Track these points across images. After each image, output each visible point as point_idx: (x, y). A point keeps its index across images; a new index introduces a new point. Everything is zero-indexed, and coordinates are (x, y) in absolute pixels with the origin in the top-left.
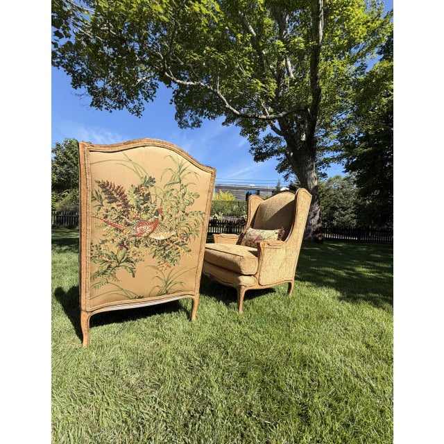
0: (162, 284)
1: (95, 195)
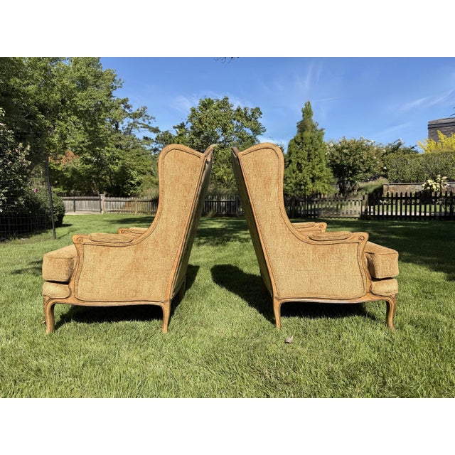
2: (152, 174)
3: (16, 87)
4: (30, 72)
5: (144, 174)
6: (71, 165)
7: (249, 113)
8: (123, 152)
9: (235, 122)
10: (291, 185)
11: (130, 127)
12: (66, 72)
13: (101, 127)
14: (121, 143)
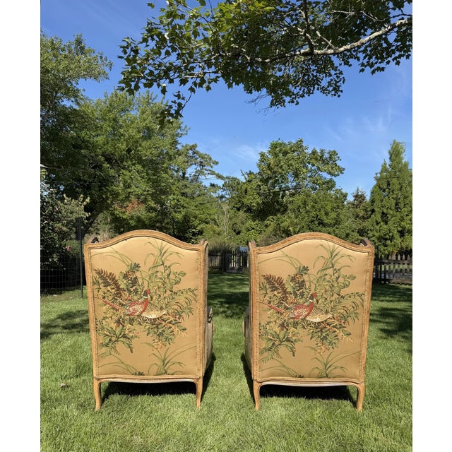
0: (322, 367)
1: (261, 286)
2: (216, 223)
3: (86, 138)
4: (99, 123)
5: (207, 223)
6: (136, 213)
7: (326, 155)
8: (188, 200)
9: (310, 166)
10: (373, 239)
11: (197, 174)
12: (132, 122)
13: (164, 175)
14: (186, 190)
